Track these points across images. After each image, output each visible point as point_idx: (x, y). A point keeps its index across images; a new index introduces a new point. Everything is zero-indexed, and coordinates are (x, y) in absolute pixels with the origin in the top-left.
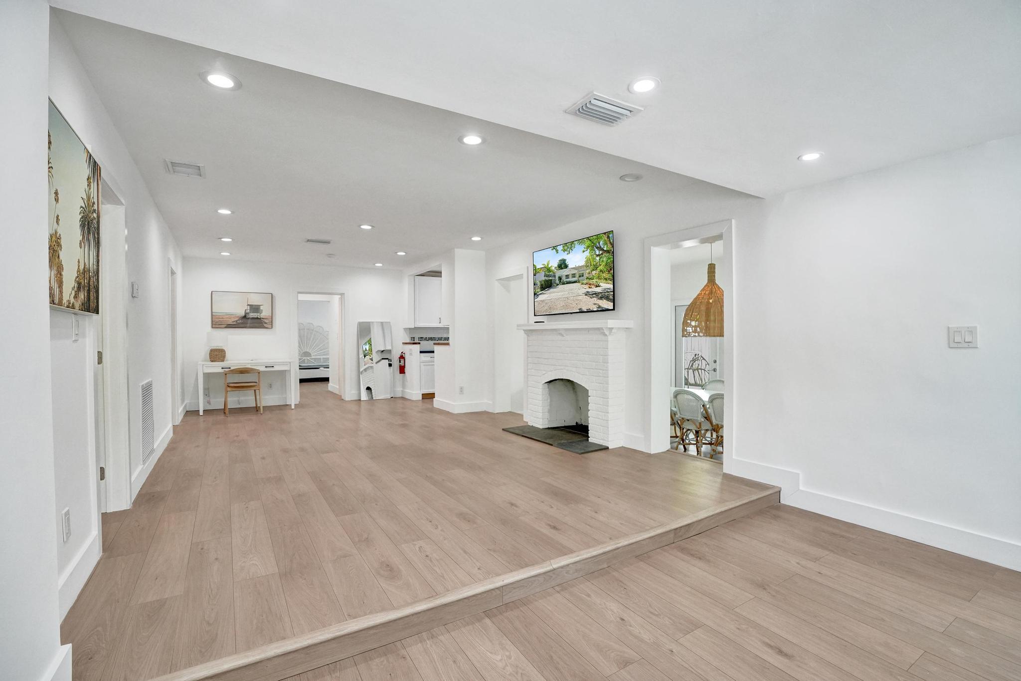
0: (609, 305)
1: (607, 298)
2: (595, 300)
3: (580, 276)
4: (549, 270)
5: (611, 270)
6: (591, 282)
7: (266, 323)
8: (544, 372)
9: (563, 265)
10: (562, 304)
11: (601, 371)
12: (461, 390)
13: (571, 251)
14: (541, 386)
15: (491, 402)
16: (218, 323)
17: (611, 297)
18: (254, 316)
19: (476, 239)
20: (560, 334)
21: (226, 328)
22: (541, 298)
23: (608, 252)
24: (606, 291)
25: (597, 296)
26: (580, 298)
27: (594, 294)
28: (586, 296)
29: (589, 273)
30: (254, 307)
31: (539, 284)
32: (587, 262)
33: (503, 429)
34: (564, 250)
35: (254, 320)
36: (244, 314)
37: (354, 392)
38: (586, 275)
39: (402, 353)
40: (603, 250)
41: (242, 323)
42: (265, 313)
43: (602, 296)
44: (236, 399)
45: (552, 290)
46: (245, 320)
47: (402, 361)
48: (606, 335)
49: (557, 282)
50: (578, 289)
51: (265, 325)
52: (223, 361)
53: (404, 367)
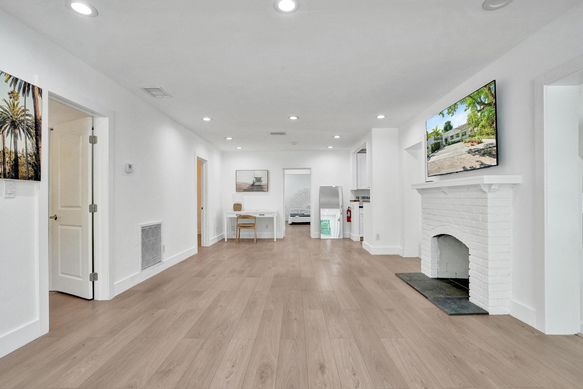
0: (493, 161)
1: (490, 154)
2: (477, 157)
3: (463, 135)
4: (437, 134)
5: (493, 123)
6: (473, 139)
7: (264, 188)
8: (432, 227)
9: (448, 127)
10: (449, 163)
11: (480, 230)
12: (378, 236)
13: (454, 112)
14: (430, 239)
15: (402, 248)
16: (240, 189)
17: (494, 153)
18: (258, 184)
19: (381, 117)
20: (443, 192)
21: (243, 191)
22: (432, 159)
23: (489, 105)
24: (489, 146)
25: (479, 152)
26: (464, 156)
27: (476, 151)
28: (469, 154)
29: (471, 131)
30: (258, 179)
31: (430, 147)
32: (469, 120)
33: (396, 274)
34: (449, 113)
35: (257, 187)
36: (252, 183)
37: (317, 233)
38: (469, 133)
39: (349, 207)
40: (484, 104)
41: (252, 189)
42: (264, 182)
43: (484, 153)
44: (248, 233)
45: (440, 152)
46: (253, 187)
47: (348, 214)
48: (485, 192)
49: (444, 143)
50: (462, 148)
51: (264, 190)
52: (240, 211)
53: (350, 217)
